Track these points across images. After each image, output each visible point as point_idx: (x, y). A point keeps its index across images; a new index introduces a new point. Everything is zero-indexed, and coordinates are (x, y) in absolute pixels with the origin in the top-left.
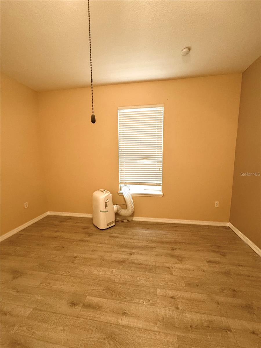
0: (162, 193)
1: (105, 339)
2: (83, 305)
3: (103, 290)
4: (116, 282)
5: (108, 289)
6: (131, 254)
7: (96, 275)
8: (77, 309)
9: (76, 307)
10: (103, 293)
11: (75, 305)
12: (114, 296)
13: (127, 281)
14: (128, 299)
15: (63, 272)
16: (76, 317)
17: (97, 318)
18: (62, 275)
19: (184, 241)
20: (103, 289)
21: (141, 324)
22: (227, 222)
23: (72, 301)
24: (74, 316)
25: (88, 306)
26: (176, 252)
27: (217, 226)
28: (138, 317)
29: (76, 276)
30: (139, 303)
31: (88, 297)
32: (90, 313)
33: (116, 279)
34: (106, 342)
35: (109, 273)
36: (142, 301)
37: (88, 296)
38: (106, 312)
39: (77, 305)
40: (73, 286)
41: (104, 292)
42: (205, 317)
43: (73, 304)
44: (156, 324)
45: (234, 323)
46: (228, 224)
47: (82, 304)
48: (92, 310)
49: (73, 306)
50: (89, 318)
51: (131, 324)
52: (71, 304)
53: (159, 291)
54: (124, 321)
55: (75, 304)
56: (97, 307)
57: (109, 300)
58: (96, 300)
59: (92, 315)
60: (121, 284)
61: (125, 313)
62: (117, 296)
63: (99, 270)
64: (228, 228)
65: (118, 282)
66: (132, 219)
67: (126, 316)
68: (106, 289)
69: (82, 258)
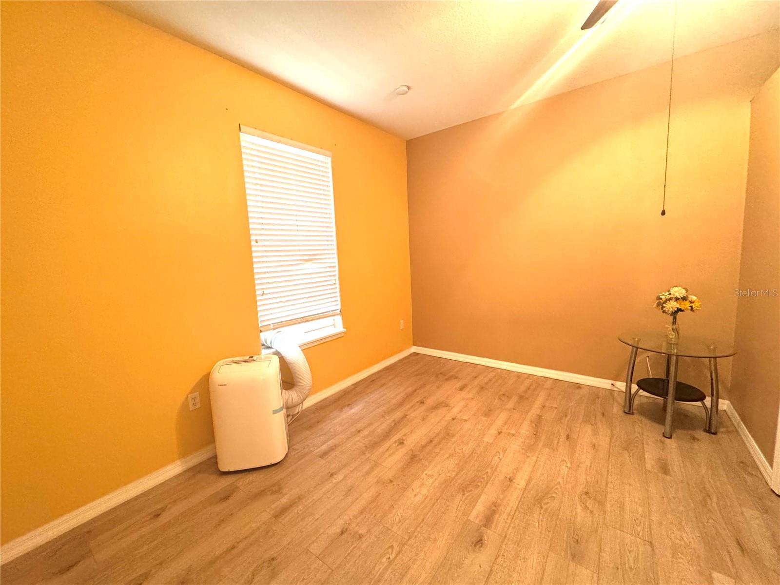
0: (344, 328)
1: (541, 507)
2: (485, 527)
3: (464, 495)
4: (453, 476)
5: (463, 489)
6: (402, 443)
7: (425, 499)
8: (491, 536)
9: (485, 537)
10: (468, 496)
11: (481, 540)
12: (479, 484)
13: (458, 464)
14: (489, 470)
15: (384, 560)
16: (504, 540)
17: (511, 510)
18: (390, 562)
20: (461, 495)
21: (527, 469)
22: (411, 347)
23: (472, 543)
24: (502, 542)
25: (488, 520)
26: (430, 402)
27: (406, 357)
28: (517, 469)
29: (409, 533)
30: (500, 462)
31: (471, 518)
32: (501, 520)
33: (448, 475)
35: (431, 481)
36: (496, 458)
37: (469, 518)
38: (504, 498)
39: (482, 536)
40: (435, 540)
41: (467, 494)
43: (479, 542)
46: (414, 349)
47: (483, 528)
48: (497, 516)
49: (482, 543)
50: (508, 521)
51: (526, 477)
52: (478, 547)
53: (488, 439)
54: (520, 482)
55: (479, 539)
56: (494, 508)
57: (484, 492)
58: (480, 508)
59: (504, 516)
60: (460, 471)
61: (509, 479)
62: (481, 481)
63: (415, 493)
64: (416, 354)
65: (454, 474)
66: (301, 407)
67: (514, 479)
68: (463, 491)
69: (356, 517)
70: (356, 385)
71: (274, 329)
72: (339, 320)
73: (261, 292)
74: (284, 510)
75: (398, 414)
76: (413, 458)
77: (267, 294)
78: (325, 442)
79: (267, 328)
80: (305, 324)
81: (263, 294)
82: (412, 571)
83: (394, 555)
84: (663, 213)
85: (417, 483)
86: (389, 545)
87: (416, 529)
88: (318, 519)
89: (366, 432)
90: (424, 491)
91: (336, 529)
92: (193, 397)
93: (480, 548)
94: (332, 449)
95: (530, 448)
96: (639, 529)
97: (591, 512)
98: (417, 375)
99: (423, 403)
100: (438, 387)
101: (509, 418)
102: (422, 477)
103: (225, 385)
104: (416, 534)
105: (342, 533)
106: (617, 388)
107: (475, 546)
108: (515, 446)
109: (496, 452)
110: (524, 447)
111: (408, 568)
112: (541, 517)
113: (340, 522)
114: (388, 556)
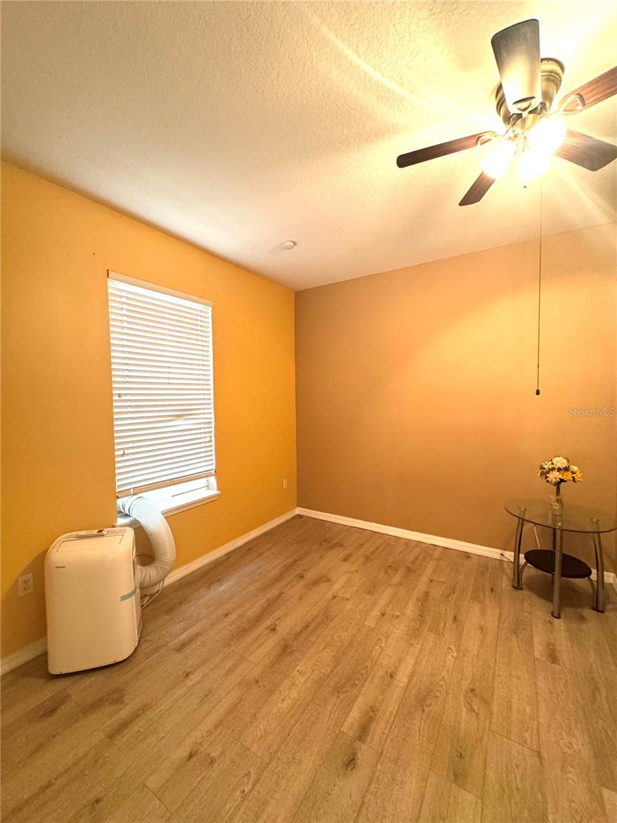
0: (218, 490)
1: (423, 710)
2: (359, 740)
3: (338, 697)
4: (329, 671)
5: (338, 690)
6: (274, 630)
7: (294, 705)
8: (365, 753)
9: (359, 755)
10: (343, 699)
11: (353, 759)
12: (357, 682)
13: (334, 656)
14: (368, 663)
15: (238, 793)
16: (380, 757)
17: (390, 717)
18: (244, 796)
19: (290, 560)
20: (335, 698)
21: (410, 660)
22: (295, 508)
23: (344, 763)
24: (378, 761)
25: (364, 731)
26: (310, 576)
27: (288, 520)
28: (400, 661)
29: (271, 753)
30: (381, 652)
31: (344, 729)
32: (378, 729)
33: (323, 671)
34: (427, 710)
35: (302, 680)
36: (377, 648)
37: (342, 729)
38: (383, 700)
39: (356, 754)
40: (300, 762)
41: (342, 696)
42: (413, 601)
43: (351, 763)
44: (412, 645)
45: (422, 586)
46: (298, 511)
47: (356, 742)
48: (374, 725)
49: (354, 764)
50: (386, 732)
51: (408, 671)
52: (349, 769)
53: (370, 623)
54: (402, 679)
55: (352, 757)
56: (371, 714)
57: (362, 692)
58: (355, 714)
59: (382, 725)
60: (337, 665)
61: (390, 674)
62: (359, 679)
63: (282, 697)
64: (300, 516)
65: (329, 669)
66: (161, 584)
67: (396, 674)
68: (338, 692)
69: (210, 733)
70: (229, 555)
71: (134, 494)
72: (213, 480)
73: (121, 452)
74: (124, 726)
75: (273, 593)
76: (286, 649)
77: (128, 454)
78: (185, 630)
79: (126, 493)
80: (172, 487)
81: (124, 455)
82: (269, 809)
83: (250, 786)
84: (538, 393)
85: (287, 683)
86: (245, 772)
87: (280, 747)
88: (163, 737)
89: (233, 616)
90: (294, 694)
91: (182, 752)
92: (25, 579)
93: (351, 770)
94: (191, 640)
95: (414, 633)
96: (527, 735)
97: (477, 714)
98: (298, 542)
99: (303, 577)
100: (321, 557)
101: (394, 596)
102: (293, 674)
103: (64, 567)
104: (279, 754)
105: (191, 756)
106: (506, 558)
107: (347, 768)
108: (398, 630)
109: (378, 640)
110: (409, 633)
111: (265, 803)
112: (423, 723)
113: (189, 741)
114: (242, 788)
